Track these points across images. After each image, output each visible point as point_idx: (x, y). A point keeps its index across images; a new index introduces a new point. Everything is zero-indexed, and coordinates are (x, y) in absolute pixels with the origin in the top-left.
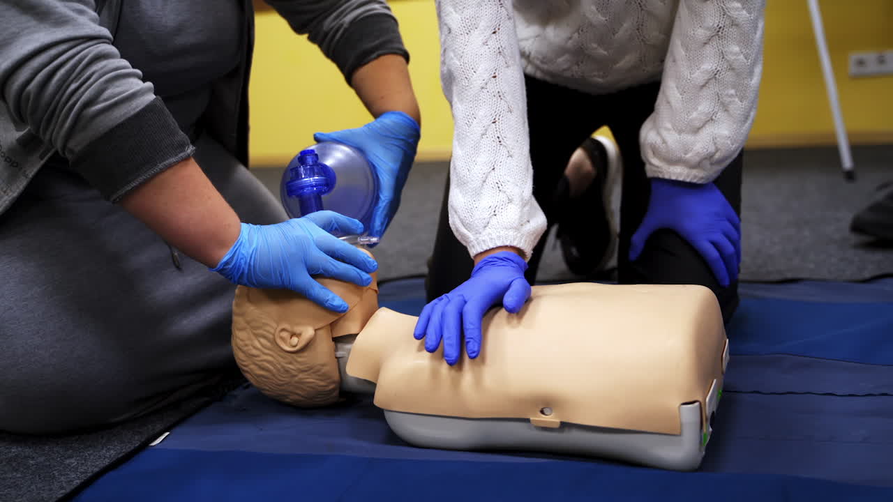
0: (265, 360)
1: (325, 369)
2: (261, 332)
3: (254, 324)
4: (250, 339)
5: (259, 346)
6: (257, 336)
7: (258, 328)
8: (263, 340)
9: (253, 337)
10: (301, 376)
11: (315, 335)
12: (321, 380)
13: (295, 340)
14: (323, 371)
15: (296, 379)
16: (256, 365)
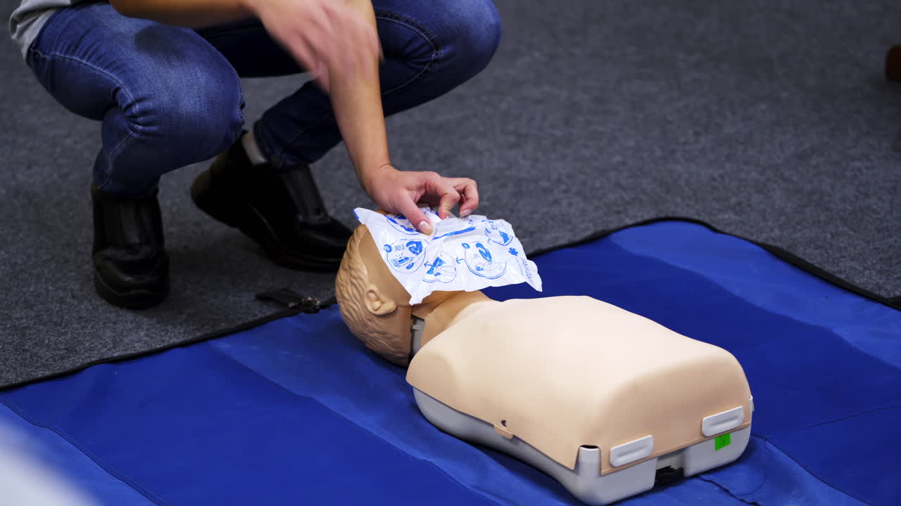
0: (351, 307)
1: (395, 340)
2: (354, 281)
3: (353, 273)
4: (347, 283)
5: (350, 292)
6: (353, 284)
7: (355, 278)
8: (355, 290)
9: (349, 282)
10: (375, 335)
11: (397, 309)
12: (392, 346)
13: (377, 304)
14: (393, 340)
15: (372, 335)
16: (345, 306)
